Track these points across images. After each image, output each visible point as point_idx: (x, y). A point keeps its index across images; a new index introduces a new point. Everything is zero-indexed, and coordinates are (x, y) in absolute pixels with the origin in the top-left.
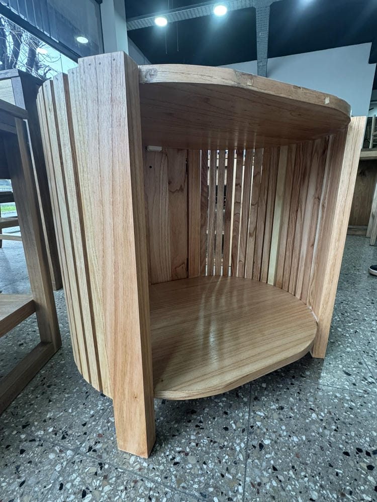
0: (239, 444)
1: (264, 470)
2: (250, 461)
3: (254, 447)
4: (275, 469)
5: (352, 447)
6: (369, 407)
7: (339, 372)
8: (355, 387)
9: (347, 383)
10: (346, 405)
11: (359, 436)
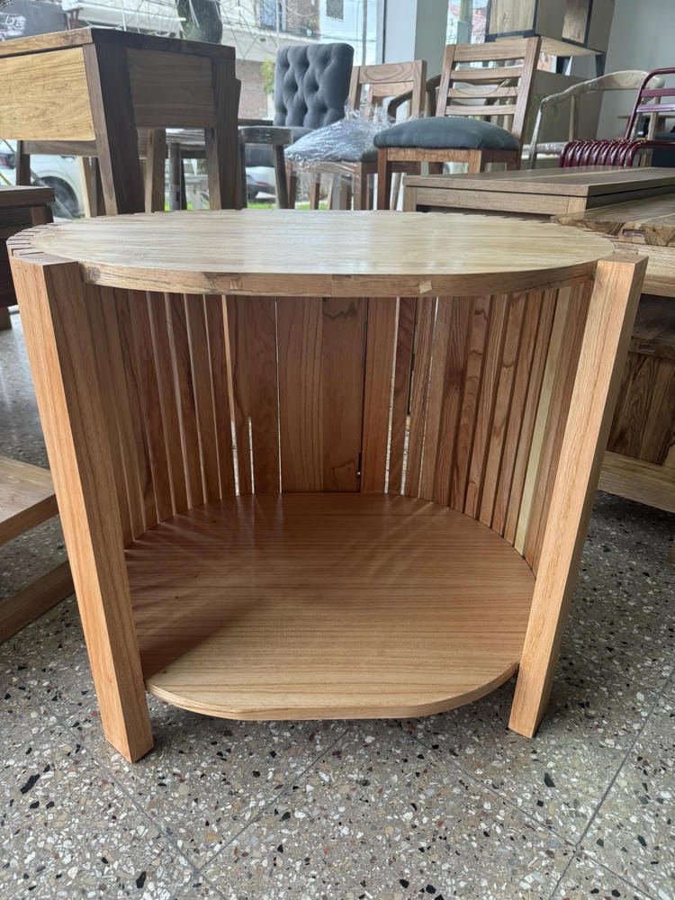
0: (258, 800)
1: (265, 844)
2: (256, 824)
3: (276, 812)
4: (280, 849)
5: (423, 881)
6: (525, 847)
7: (535, 772)
8: (537, 807)
9: (529, 796)
10: (483, 826)
11: (452, 873)
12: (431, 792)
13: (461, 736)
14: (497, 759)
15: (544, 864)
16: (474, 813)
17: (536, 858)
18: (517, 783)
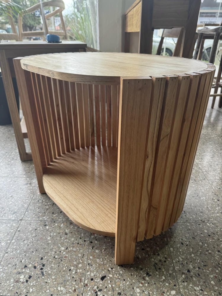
0: (46, 218)
1: (36, 226)
2: (39, 221)
3: (45, 223)
5: (45, 262)
6: (73, 282)
7: (104, 272)
8: (90, 279)
9: (93, 275)
10: (72, 268)
11: (52, 268)
12: (74, 249)
13: (101, 246)
14: (100, 260)
15: (70, 290)
16: (75, 263)
17: (71, 287)
18: (95, 269)
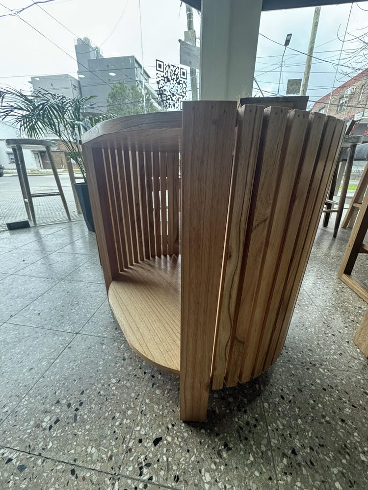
0: (106, 334)
1: (91, 343)
2: (97, 338)
4: (90, 348)
5: (84, 399)
6: (111, 441)
7: (160, 431)
8: (137, 439)
9: (143, 432)
10: (118, 415)
11: (90, 410)
12: (128, 385)
13: (165, 385)
14: (159, 407)
15: (104, 456)
16: (123, 407)
17: (106, 450)
18: (149, 423)
